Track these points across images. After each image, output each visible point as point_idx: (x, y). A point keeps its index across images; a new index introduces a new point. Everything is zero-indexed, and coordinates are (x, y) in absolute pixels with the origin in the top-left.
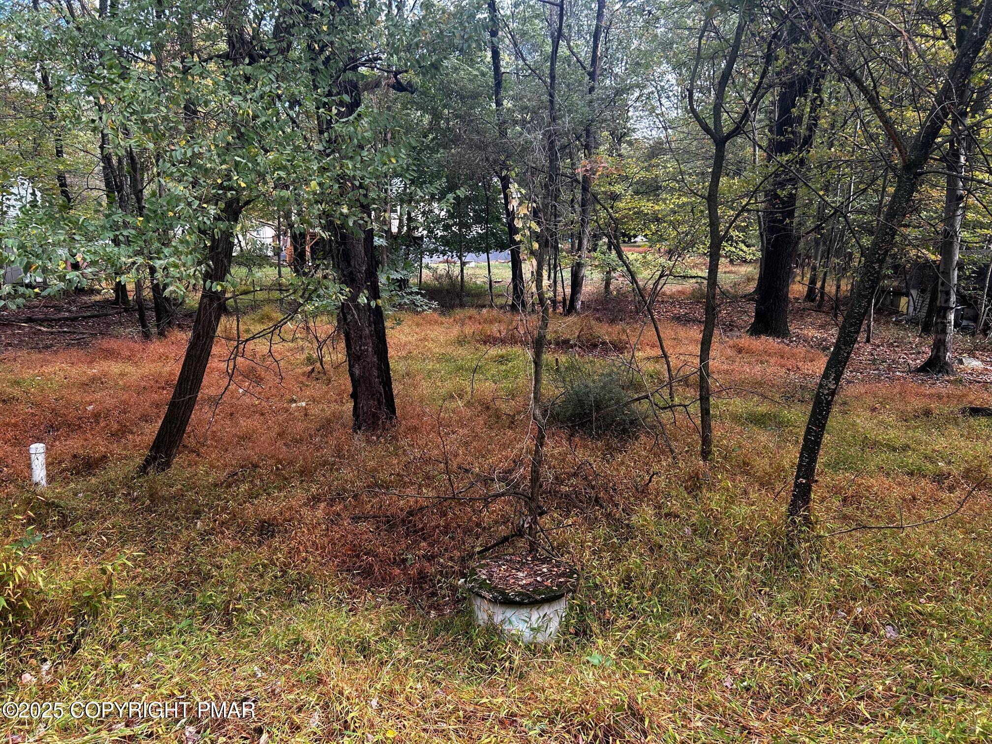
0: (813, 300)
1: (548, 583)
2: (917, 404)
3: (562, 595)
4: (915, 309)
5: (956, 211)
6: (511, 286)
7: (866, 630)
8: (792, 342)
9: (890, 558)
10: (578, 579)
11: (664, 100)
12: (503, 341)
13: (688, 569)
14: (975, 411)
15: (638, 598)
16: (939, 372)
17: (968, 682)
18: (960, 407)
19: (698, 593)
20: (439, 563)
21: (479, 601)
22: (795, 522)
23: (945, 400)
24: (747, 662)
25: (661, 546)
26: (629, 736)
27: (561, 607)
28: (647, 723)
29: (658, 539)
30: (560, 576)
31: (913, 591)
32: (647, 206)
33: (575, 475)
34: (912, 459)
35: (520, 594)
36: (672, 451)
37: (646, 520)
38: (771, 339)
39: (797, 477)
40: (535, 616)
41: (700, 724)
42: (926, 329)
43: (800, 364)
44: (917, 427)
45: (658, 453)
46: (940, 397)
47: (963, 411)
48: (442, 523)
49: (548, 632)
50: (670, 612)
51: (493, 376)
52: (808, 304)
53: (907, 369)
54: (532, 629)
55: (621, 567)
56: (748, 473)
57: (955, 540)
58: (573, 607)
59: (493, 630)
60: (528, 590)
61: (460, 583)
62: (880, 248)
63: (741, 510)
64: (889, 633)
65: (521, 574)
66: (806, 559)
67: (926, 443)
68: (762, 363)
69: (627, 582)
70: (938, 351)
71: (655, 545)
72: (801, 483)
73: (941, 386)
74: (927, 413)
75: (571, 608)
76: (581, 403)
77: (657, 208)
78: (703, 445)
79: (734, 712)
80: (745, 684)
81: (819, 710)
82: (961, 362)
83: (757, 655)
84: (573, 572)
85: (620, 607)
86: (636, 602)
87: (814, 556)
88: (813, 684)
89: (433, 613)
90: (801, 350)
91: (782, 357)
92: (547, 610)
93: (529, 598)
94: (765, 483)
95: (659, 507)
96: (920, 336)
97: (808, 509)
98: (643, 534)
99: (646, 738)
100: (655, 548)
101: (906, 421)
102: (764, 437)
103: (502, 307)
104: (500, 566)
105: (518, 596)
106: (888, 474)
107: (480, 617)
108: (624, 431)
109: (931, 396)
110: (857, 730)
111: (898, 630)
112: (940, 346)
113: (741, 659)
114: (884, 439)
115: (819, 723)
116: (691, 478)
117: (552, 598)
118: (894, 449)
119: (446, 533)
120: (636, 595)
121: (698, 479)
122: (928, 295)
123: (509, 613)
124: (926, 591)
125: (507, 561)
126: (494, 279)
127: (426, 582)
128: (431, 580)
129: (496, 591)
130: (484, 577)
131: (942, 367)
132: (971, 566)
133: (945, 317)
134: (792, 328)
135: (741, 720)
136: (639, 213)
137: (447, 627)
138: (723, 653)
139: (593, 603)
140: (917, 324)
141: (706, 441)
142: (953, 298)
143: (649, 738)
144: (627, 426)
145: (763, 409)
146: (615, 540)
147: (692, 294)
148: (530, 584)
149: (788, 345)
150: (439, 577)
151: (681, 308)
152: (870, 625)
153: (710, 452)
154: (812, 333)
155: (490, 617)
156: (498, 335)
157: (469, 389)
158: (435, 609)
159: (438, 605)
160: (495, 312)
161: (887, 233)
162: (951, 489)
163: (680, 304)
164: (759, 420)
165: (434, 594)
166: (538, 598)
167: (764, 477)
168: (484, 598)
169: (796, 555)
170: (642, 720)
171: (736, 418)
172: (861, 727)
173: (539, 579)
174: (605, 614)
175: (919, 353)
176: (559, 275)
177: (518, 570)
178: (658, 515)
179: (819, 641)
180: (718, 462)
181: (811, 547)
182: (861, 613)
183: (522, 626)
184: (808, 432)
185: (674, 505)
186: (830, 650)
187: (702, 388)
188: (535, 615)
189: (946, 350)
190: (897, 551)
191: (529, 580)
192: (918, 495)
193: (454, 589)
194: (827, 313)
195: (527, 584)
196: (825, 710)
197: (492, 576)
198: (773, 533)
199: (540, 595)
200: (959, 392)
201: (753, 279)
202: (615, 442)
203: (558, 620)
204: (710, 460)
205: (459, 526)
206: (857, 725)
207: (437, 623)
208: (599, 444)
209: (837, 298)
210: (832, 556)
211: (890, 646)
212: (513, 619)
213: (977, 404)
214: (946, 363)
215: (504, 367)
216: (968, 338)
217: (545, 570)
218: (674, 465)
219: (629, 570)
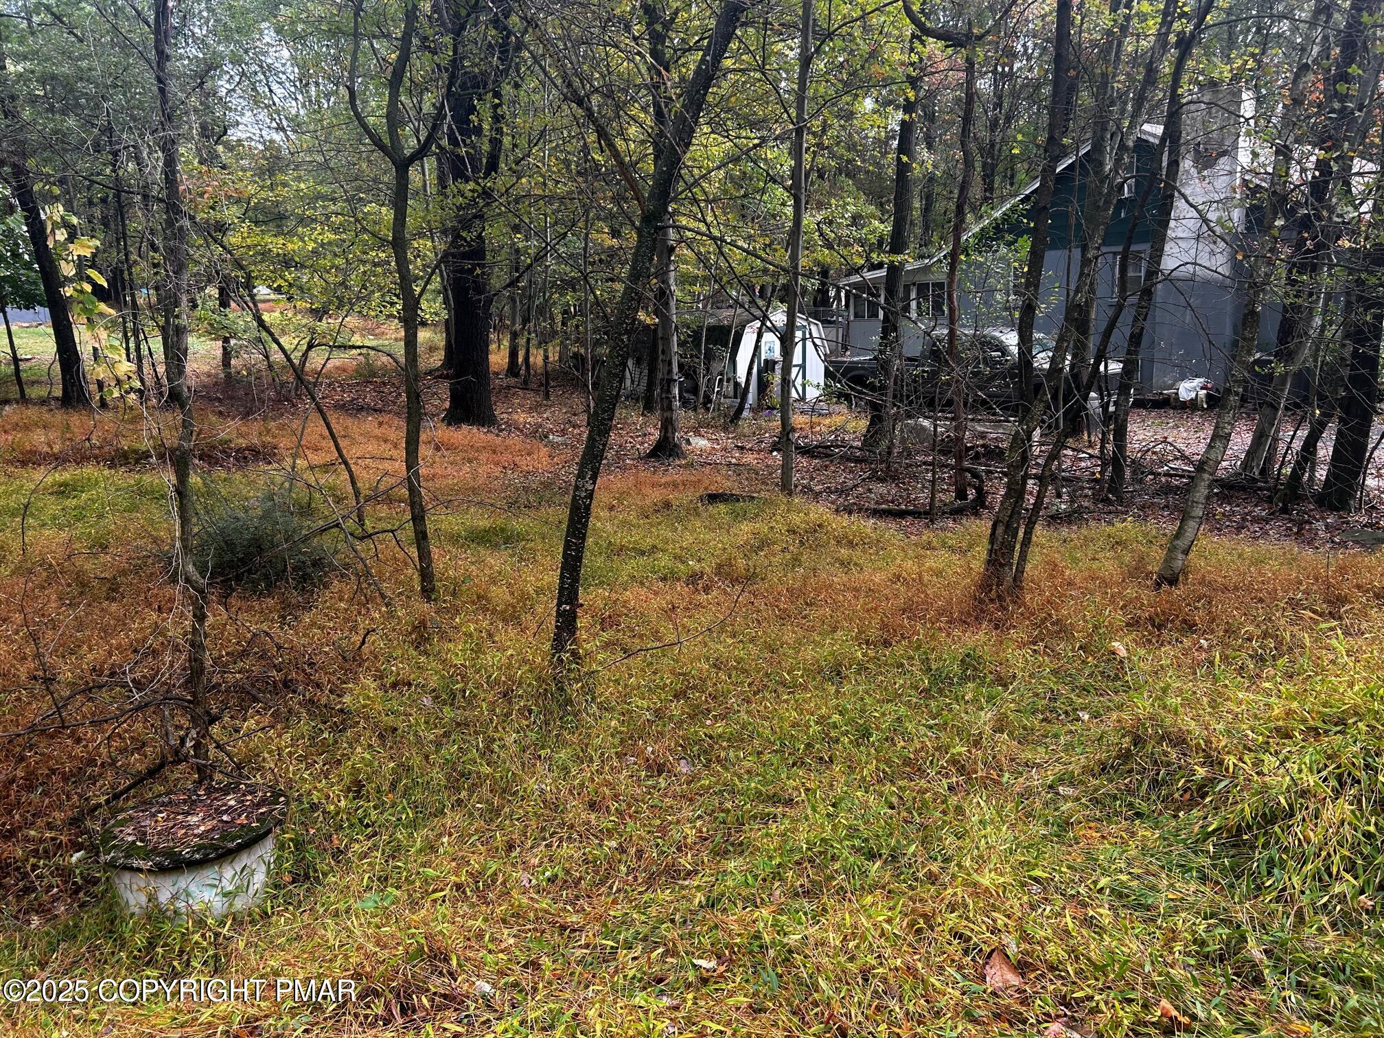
0: (516, 375)
1: (243, 819)
2: (655, 495)
3: (269, 831)
4: (633, 382)
5: (668, 265)
6: (57, 366)
7: (660, 773)
8: (501, 431)
9: (668, 682)
10: (287, 803)
11: (275, 87)
12: (59, 460)
13: (437, 752)
14: (713, 498)
15: (375, 808)
16: (670, 455)
17: (774, 799)
18: (698, 495)
19: (458, 778)
20: (27, 839)
21: (127, 877)
22: (562, 661)
23: (682, 488)
24: (542, 848)
25: (396, 729)
26: (435, 987)
27: (267, 850)
28: (454, 962)
29: (389, 720)
30: (259, 805)
31: (697, 714)
32: (276, 244)
33: (244, 654)
34: (664, 561)
35: (199, 848)
36: (383, 596)
37: (369, 698)
38: (475, 430)
39: (559, 605)
40: (228, 872)
41: (511, 941)
42: (649, 407)
43: (517, 459)
44: (659, 524)
45: (363, 600)
46: (675, 485)
47: (701, 498)
48: (20, 773)
49: (251, 891)
50: (425, 814)
51: (54, 518)
52: (512, 381)
53: (636, 456)
54: (225, 895)
55: (345, 769)
56: (485, 610)
57: (724, 647)
58: (283, 845)
59: (156, 915)
60: (213, 839)
61: (74, 859)
62: (627, 317)
63: (492, 658)
64: (683, 768)
65: (195, 819)
66: (579, 703)
67: (674, 541)
68: (470, 461)
69: (356, 789)
70: (666, 432)
71: (386, 730)
72: (565, 610)
73: (673, 472)
74: (667, 505)
75: (282, 846)
76: (230, 545)
77: (290, 246)
78: (423, 580)
79: (546, 911)
80: (548, 874)
81: (636, 878)
82: (688, 442)
83: (551, 836)
84: (277, 795)
85: (351, 826)
86: (373, 813)
87: (589, 697)
88: (622, 850)
89: (36, 921)
90: (515, 440)
91: (494, 452)
92: (245, 859)
93: (217, 849)
94: (511, 616)
95: (380, 677)
96: (643, 415)
97: (574, 642)
98: (367, 718)
99: (455, 980)
100: (387, 734)
101: (647, 517)
102: (496, 561)
103: (43, 402)
104: (154, 815)
105: (198, 851)
106: (642, 583)
107: (132, 902)
108: (305, 578)
109: (666, 485)
110: (682, 888)
111: (692, 760)
112: (668, 425)
113: (532, 848)
114: (629, 542)
115: (641, 893)
116: (415, 628)
117: (252, 841)
118: (643, 553)
119: (30, 788)
120: (372, 804)
121: (425, 628)
122: (645, 365)
123: (184, 881)
124: (709, 711)
125: (163, 804)
126: (21, 354)
127: (8, 874)
128: (18, 869)
129: (158, 855)
130: (130, 839)
131: (672, 450)
132: (745, 671)
133: (669, 391)
134: (500, 412)
135: (557, 919)
136: (265, 254)
137: (70, 934)
138: (510, 847)
139: (312, 831)
140: (637, 400)
141: (426, 575)
142: (675, 369)
143: (460, 979)
144: (309, 570)
145: (484, 523)
146: (326, 735)
147: (356, 371)
148: (213, 830)
149: (498, 435)
150: (32, 860)
151: (343, 391)
152: (664, 765)
153: (433, 589)
154: (521, 417)
155: (152, 898)
156: (48, 450)
157: (16, 545)
158: (37, 912)
159: (40, 905)
160: (32, 413)
161: (633, 299)
162: (707, 589)
163: (341, 386)
164: (482, 538)
165: (28, 890)
166: (231, 845)
167: (506, 609)
168: (139, 870)
169: (569, 701)
170: (447, 960)
171: (454, 539)
172: (687, 883)
173: (225, 818)
174: (332, 842)
175: (645, 435)
176: (144, 346)
177: (187, 814)
178: (382, 687)
179: (616, 797)
180: (445, 601)
181: (582, 687)
182: (653, 753)
183: (209, 895)
184: (567, 546)
185: (400, 669)
186: (629, 806)
187: (412, 505)
188: (228, 874)
189: (674, 430)
190: (673, 672)
191: (210, 824)
192: (676, 602)
193: (65, 873)
194: (536, 391)
195: (208, 831)
196: (642, 876)
197: (145, 834)
198: (538, 679)
199: (233, 841)
200: (693, 478)
201: (437, 349)
202: (295, 597)
203: (263, 868)
204: (435, 600)
205: (53, 771)
206: (680, 882)
207: (48, 934)
208: (271, 602)
209: (547, 372)
210: (607, 692)
211: (689, 783)
212: (193, 888)
213: (713, 489)
214: (676, 445)
215: (74, 502)
216: (691, 413)
217: (232, 803)
218: (391, 615)
219: (355, 771)
